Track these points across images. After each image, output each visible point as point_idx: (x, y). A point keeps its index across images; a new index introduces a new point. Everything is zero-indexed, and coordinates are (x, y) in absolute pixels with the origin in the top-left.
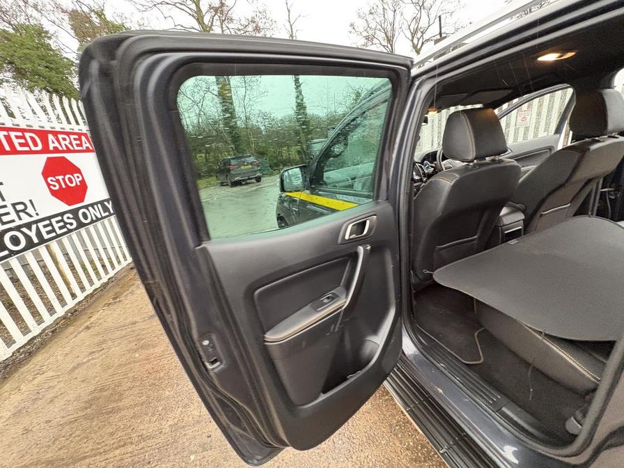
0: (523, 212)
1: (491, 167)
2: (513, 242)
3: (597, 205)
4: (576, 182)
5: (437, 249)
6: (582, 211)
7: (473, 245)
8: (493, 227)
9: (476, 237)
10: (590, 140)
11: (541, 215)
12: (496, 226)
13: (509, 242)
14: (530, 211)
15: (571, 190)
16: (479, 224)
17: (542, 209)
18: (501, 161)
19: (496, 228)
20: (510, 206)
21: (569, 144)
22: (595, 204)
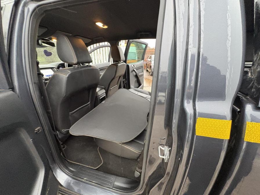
0: (105, 89)
1: (86, 68)
2: (103, 102)
3: (123, 85)
4: (117, 77)
5: (70, 114)
6: (120, 87)
7: (89, 107)
8: (95, 97)
9: (89, 103)
10: (117, 62)
11: (110, 90)
12: (96, 96)
13: (102, 102)
14: (107, 88)
15: (116, 80)
16: (89, 97)
17: (110, 87)
18: (90, 66)
19: (96, 97)
20: (99, 87)
21: (112, 63)
22: (122, 85)
